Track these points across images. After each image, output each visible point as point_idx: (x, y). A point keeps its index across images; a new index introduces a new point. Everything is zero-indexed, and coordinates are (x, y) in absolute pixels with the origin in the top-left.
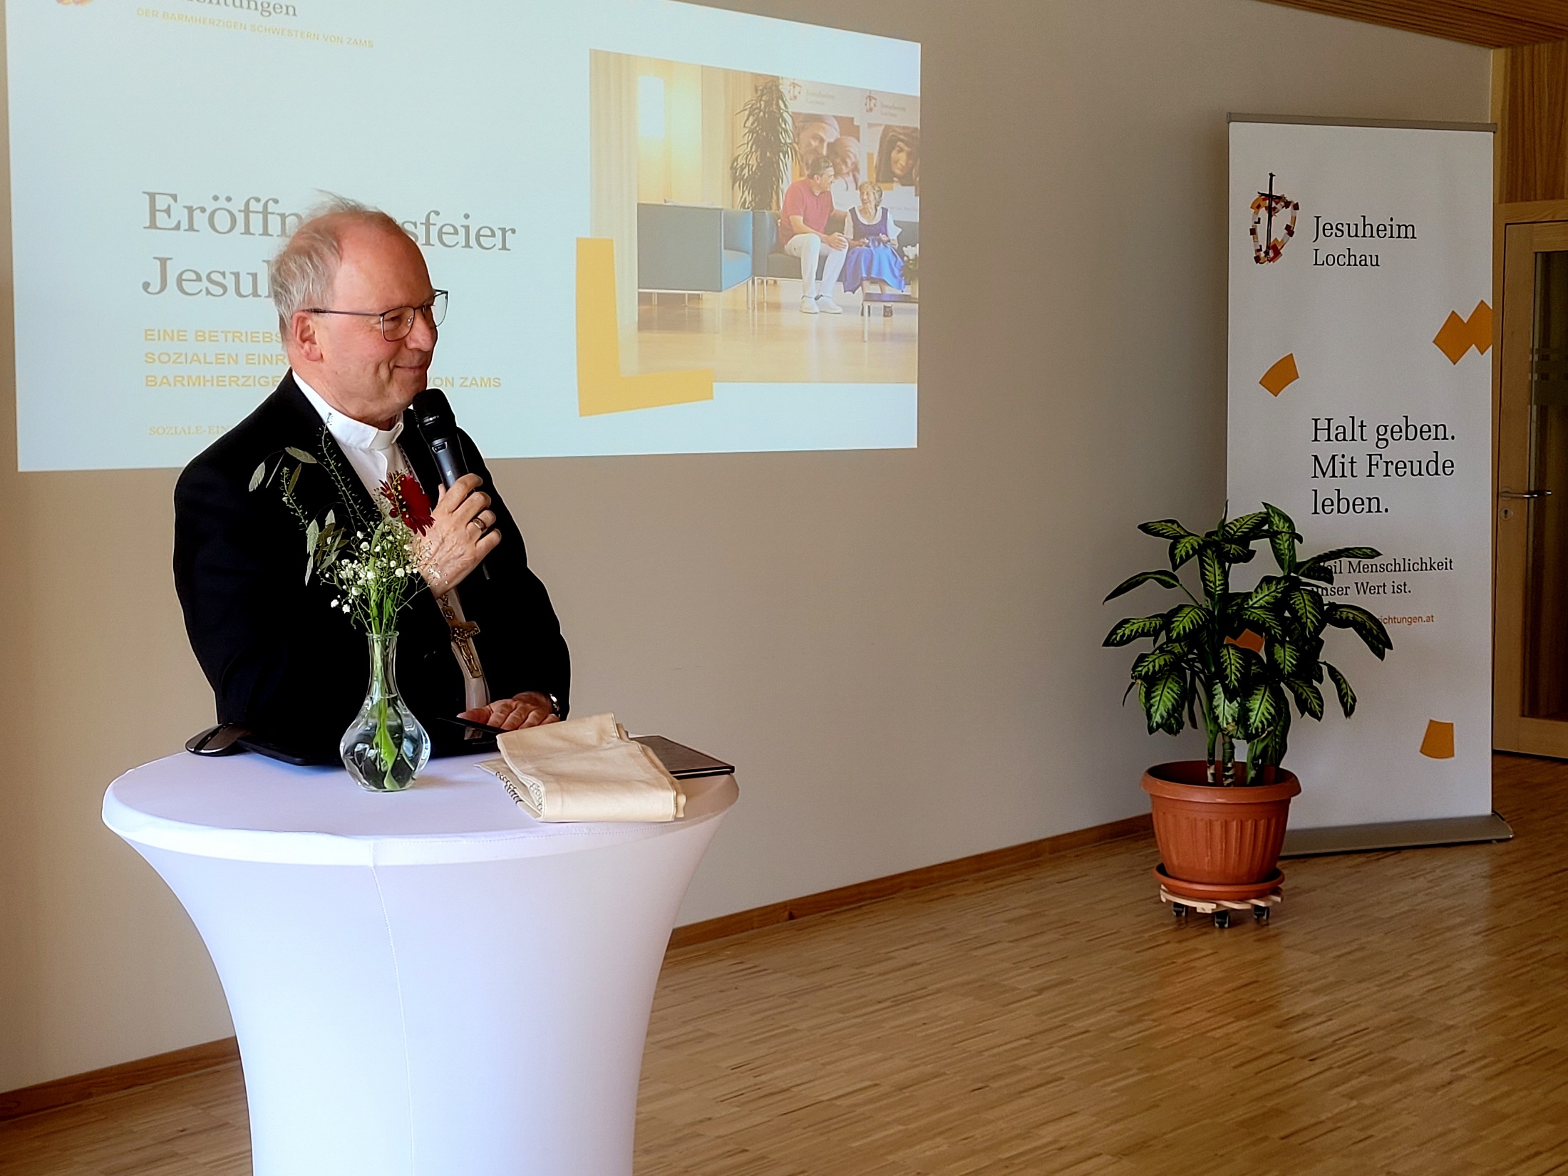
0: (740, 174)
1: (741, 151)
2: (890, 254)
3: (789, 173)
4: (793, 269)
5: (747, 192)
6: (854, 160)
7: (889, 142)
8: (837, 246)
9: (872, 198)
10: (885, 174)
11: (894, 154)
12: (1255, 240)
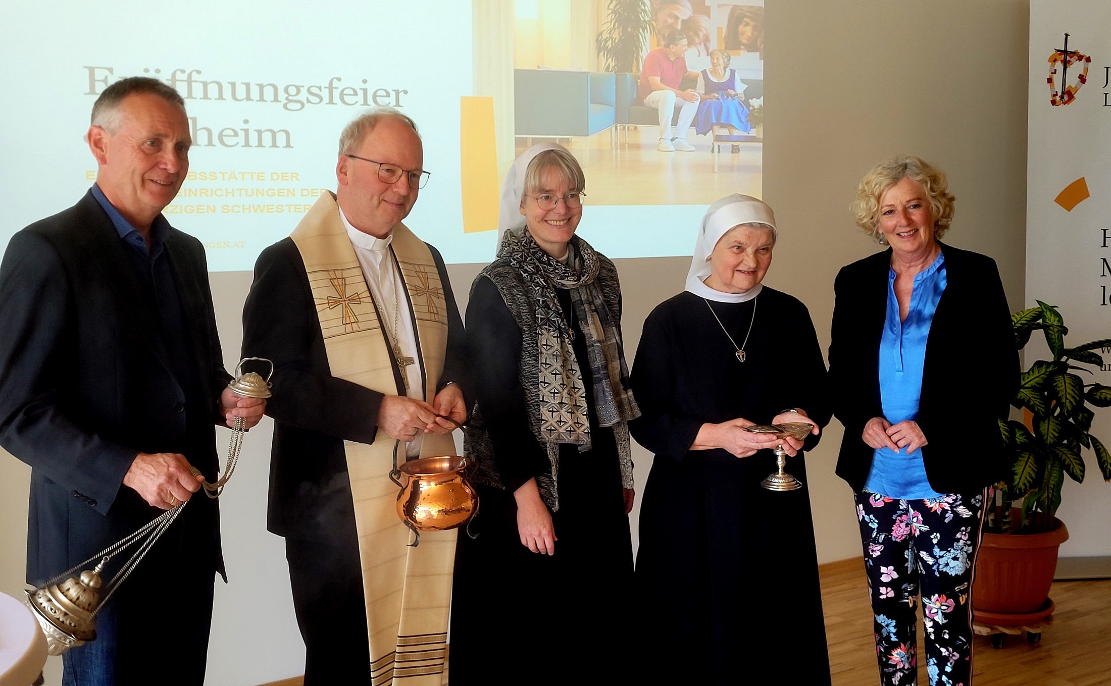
0: (604, 45)
1: (605, 27)
2: (738, 105)
3: (648, 44)
4: (652, 117)
5: (610, 59)
6: (705, 32)
7: (736, 18)
8: (691, 99)
9: (721, 61)
10: (733, 42)
11: (741, 28)
12: (1052, 87)
